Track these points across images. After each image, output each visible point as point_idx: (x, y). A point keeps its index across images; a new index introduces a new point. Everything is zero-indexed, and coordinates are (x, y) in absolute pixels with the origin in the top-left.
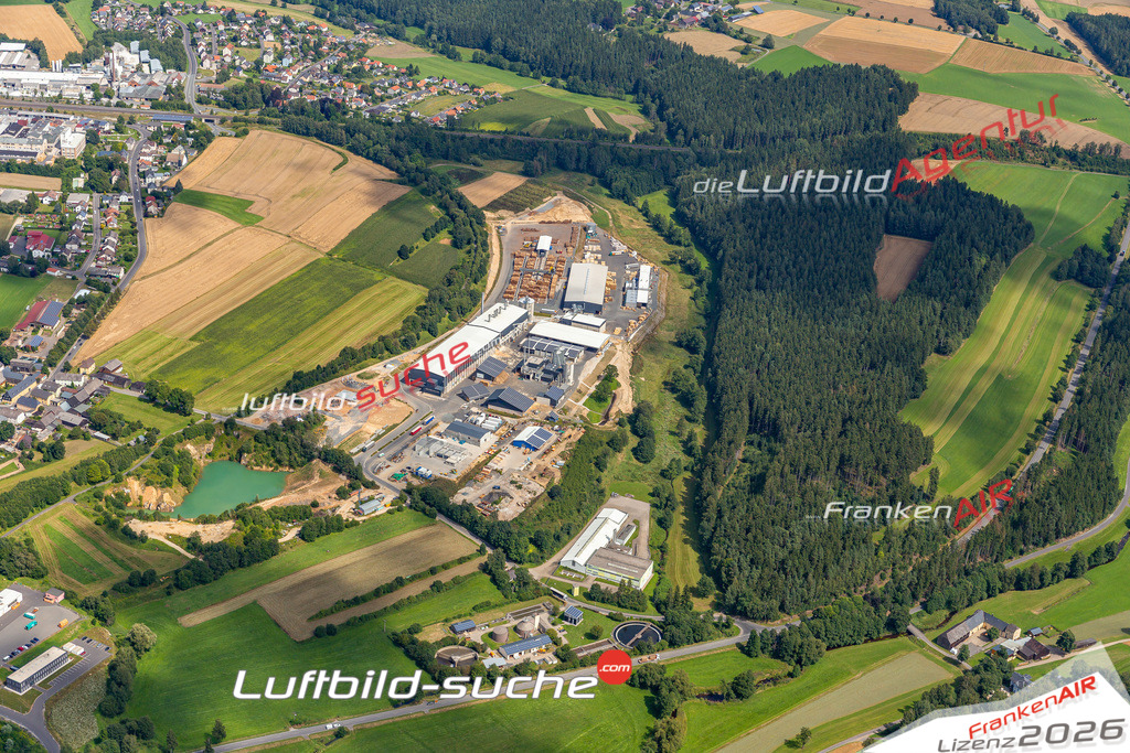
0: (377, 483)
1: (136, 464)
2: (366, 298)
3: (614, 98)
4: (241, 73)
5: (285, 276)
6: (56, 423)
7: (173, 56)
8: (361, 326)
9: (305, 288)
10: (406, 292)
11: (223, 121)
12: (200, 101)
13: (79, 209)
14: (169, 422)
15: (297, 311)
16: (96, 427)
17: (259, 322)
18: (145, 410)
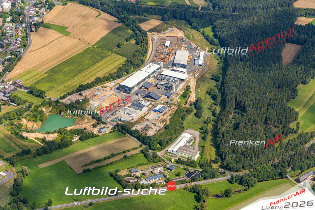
0: (106, 122)
1: (25, 114)
2: (106, 61)
8: (103, 70)
9: (84, 57)
10: (119, 59)
13: (8, 28)
14: (36, 100)
15: (81, 65)
16: (12, 101)
17: (68, 68)
18: (29, 96)
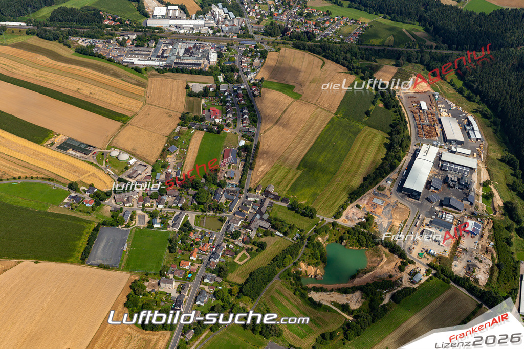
0: (415, 261)
1: (301, 252)
2: (361, 139)
3: (411, 24)
4: (266, 18)
5: (323, 128)
6: (257, 227)
7: (237, 10)
9: (334, 135)
10: (375, 135)
11: (268, 43)
12: (255, 33)
13: (226, 94)
14: (306, 223)
16: (276, 228)
17: (322, 157)
